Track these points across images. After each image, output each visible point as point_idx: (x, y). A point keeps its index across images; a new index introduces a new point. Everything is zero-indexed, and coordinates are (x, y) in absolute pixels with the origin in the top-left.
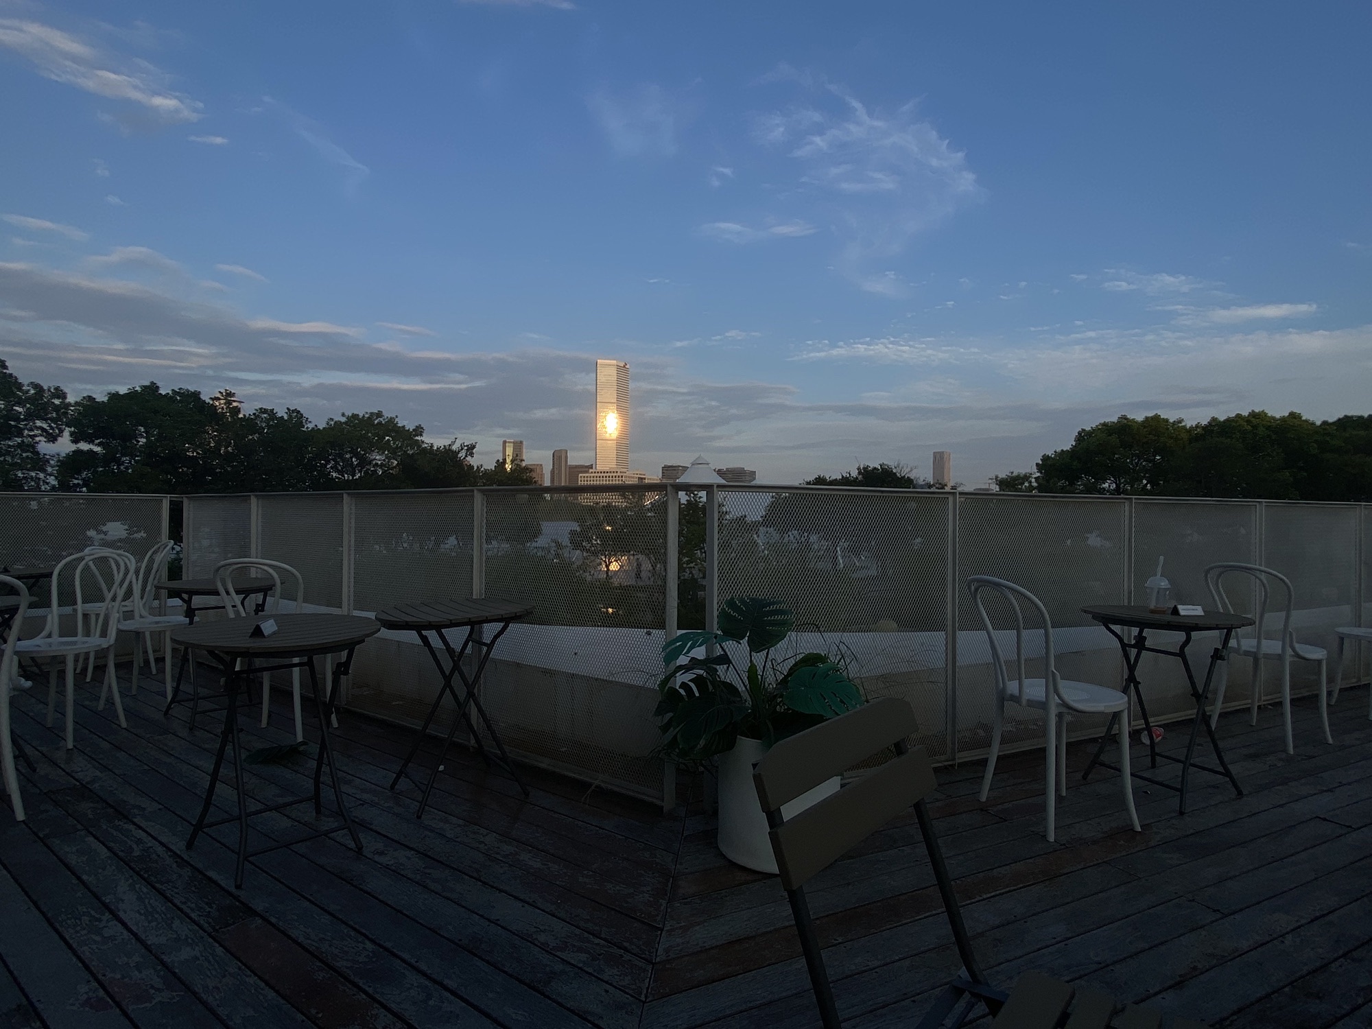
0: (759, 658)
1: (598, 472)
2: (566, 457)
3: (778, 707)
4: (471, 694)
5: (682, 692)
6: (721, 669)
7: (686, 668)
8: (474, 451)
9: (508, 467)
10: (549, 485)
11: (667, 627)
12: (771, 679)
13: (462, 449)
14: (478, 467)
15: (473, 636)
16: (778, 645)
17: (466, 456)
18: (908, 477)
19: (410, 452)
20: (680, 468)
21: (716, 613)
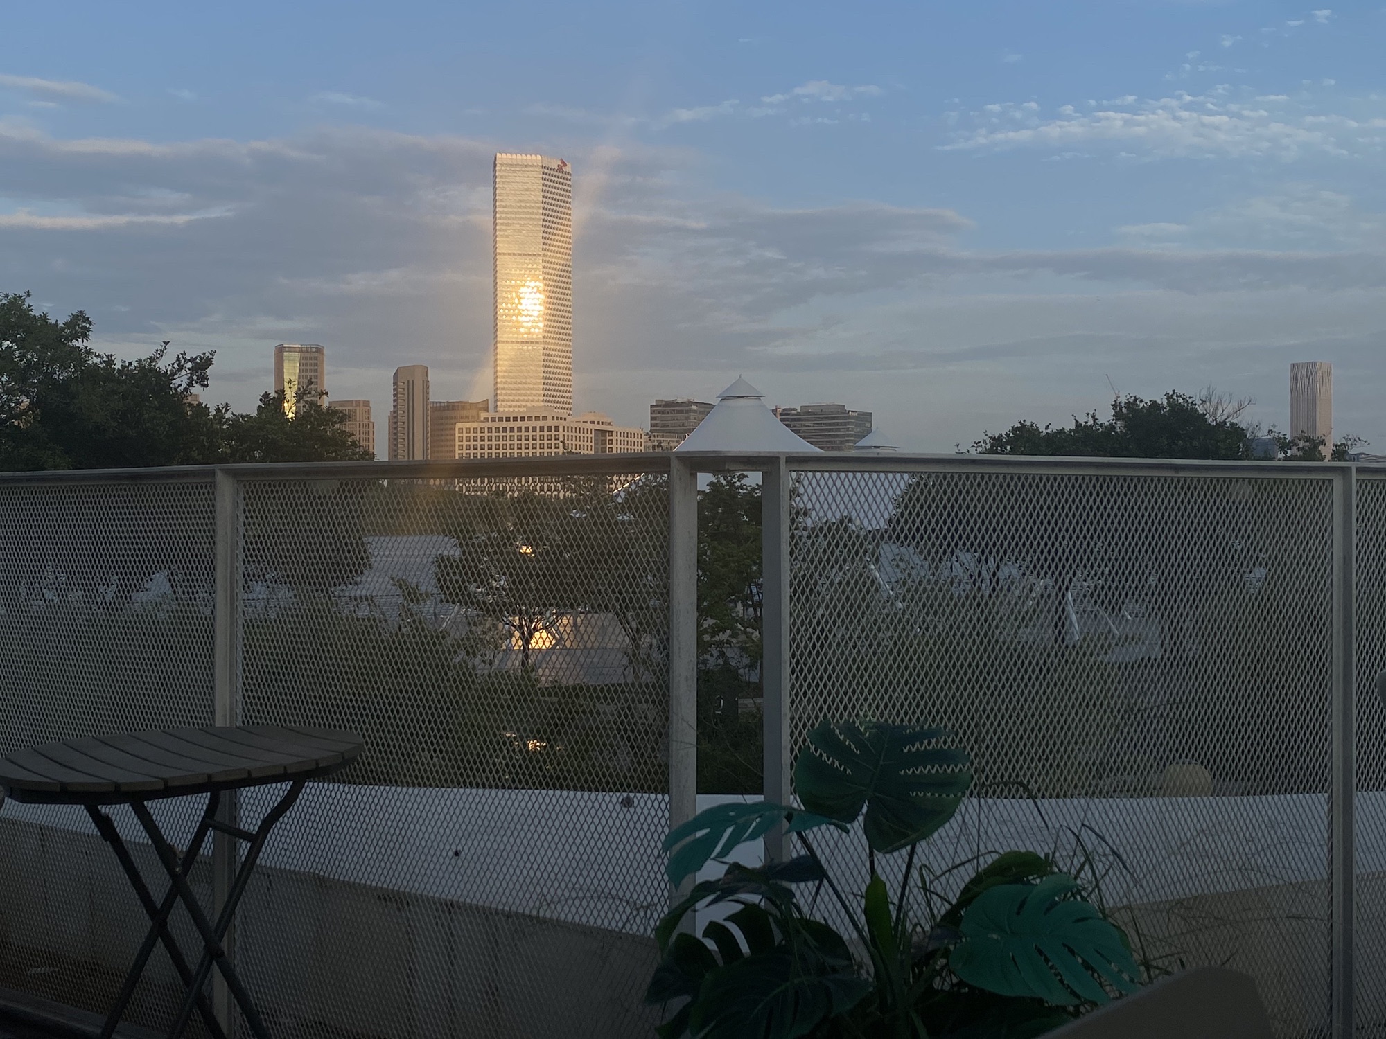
0: (891, 865)
1: (501, 419)
2: (426, 383)
3: (938, 979)
4: (214, 954)
5: (711, 945)
6: (802, 891)
7: (720, 890)
8: (209, 371)
9: (290, 409)
11: (674, 791)
12: (919, 913)
13: (180, 368)
14: (218, 410)
15: (218, 817)
16: (936, 835)
17: (190, 384)
18: (1233, 424)
19: (60, 376)
20: (694, 407)
21: (787, 757)
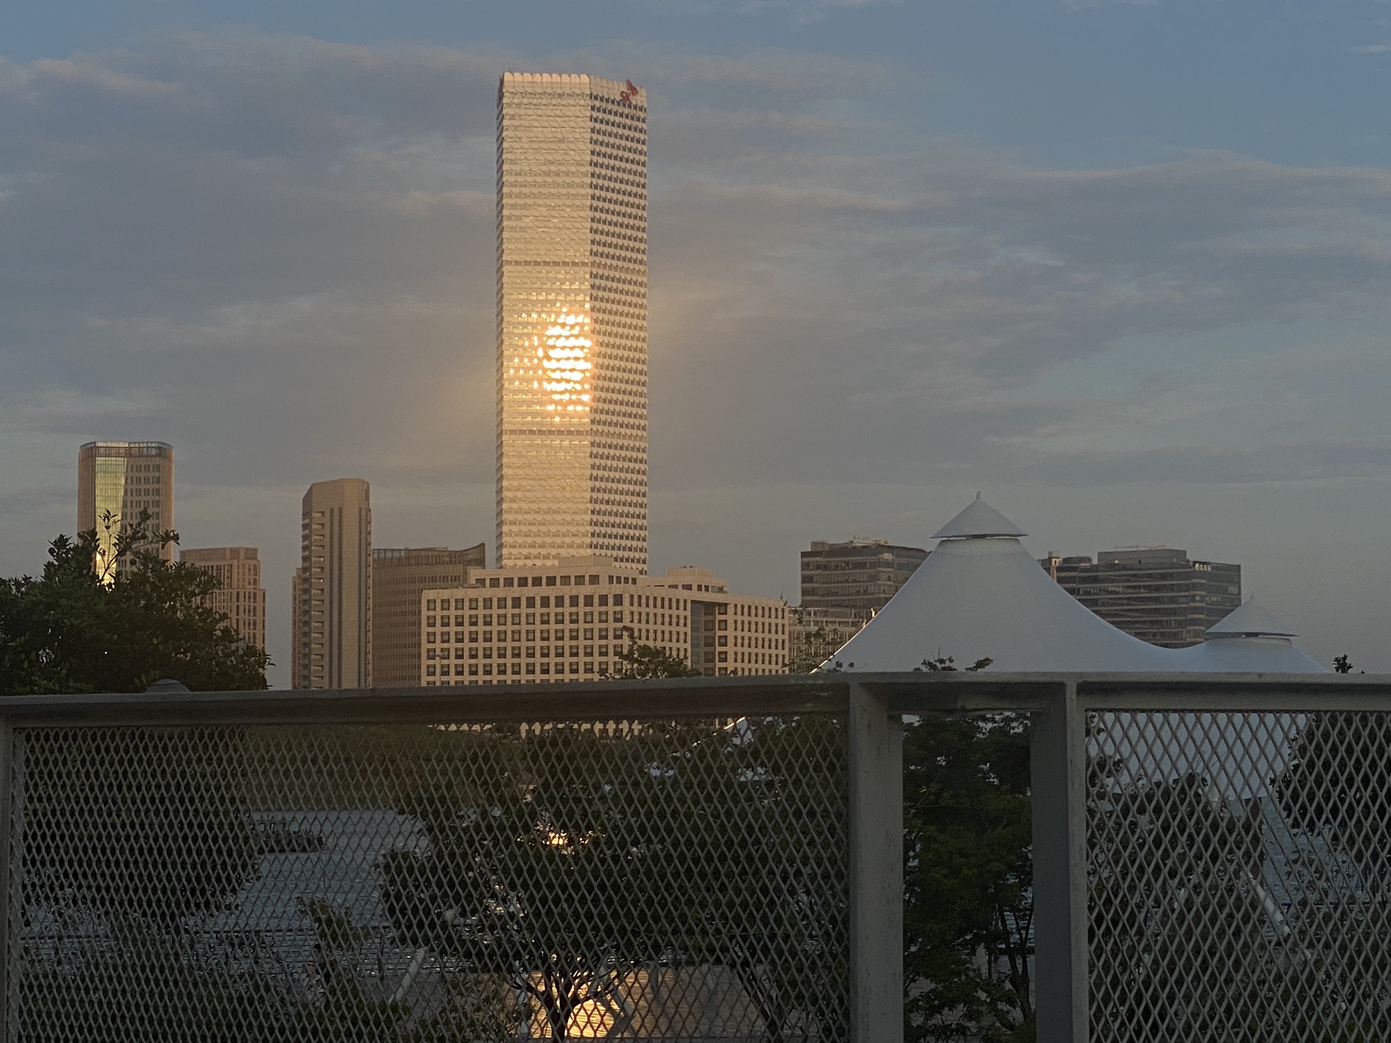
1: (509, 582)
2: (365, 514)
10: (290, 688)
